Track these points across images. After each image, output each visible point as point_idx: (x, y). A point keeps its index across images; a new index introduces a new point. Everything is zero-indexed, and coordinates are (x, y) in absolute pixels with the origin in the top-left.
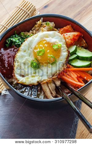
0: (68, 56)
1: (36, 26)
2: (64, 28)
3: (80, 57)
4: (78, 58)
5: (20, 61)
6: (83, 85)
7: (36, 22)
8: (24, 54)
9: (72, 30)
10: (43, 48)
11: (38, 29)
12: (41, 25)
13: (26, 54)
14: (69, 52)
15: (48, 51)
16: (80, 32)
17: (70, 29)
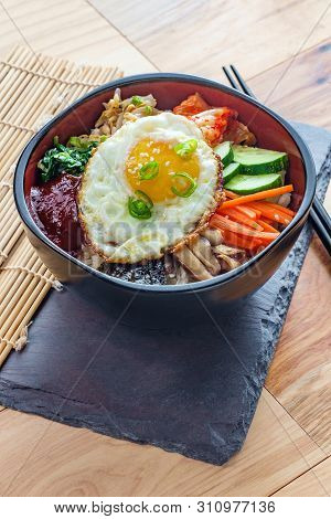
0: (221, 169)
1: (106, 113)
2: (184, 103)
3: (248, 167)
4: (243, 171)
5: (93, 206)
6: (275, 235)
7: (104, 104)
8: (101, 187)
9: (205, 104)
10: (152, 159)
11: (114, 122)
12: (120, 109)
13: (106, 187)
14: (218, 158)
15: (167, 163)
16: (229, 106)
17: (199, 104)
